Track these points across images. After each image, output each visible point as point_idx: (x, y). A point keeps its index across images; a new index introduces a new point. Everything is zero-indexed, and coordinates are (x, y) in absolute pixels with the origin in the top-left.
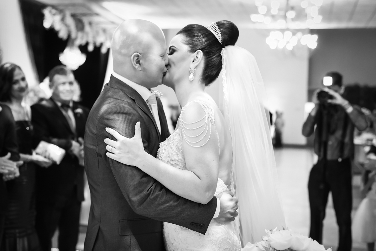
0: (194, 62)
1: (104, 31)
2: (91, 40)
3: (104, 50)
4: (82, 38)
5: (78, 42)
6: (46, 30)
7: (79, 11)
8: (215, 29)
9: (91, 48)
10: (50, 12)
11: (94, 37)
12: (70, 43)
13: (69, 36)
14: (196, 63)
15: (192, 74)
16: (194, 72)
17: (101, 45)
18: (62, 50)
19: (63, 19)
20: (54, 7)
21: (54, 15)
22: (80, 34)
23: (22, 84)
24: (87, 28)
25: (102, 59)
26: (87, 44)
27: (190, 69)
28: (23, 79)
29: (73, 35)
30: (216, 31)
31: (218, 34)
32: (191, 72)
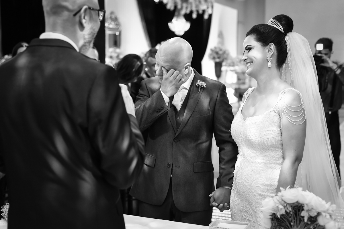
0: (269, 53)
2: (194, 9)
3: (206, 17)
4: (187, 8)
5: (183, 12)
6: (156, 3)
8: (275, 24)
9: (194, 16)
11: (197, 6)
12: (176, 13)
13: (176, 7)
14: (271, 53)
15: (270, 62)
16: (271, 60)
17: (204, 11)
18: (170, 20)
22: (185, 5)
25: (205, 24)
26: (191, 12)
27: (267, 59)
29: (179, 7)
30: (277, 25)
31: (279, 26)
32: (268, 61)
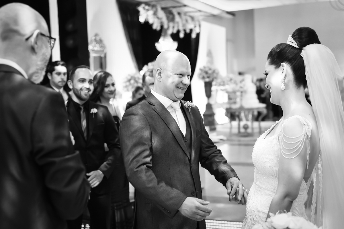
1: (192, 18)
2: (181, 28)
3: (194, 36)
4: (173, 27)
5: (170, 32)
6: (142, 24)
7: (169, 4)
9: (182, 35)
10: (144, 8)
11: (184, 25)
12: (163, 34)
13: (162, 27)
17: (191, 30)
18: (157, 40)
19: (155, 14)
20: (147, 4)
21: (148, 10)
22: (171, 24)
23: (112, 88)
24: (177, 18)
25: (193, 43)
26: (178, 32)
28: (113, 85)
29: (165, 26)
